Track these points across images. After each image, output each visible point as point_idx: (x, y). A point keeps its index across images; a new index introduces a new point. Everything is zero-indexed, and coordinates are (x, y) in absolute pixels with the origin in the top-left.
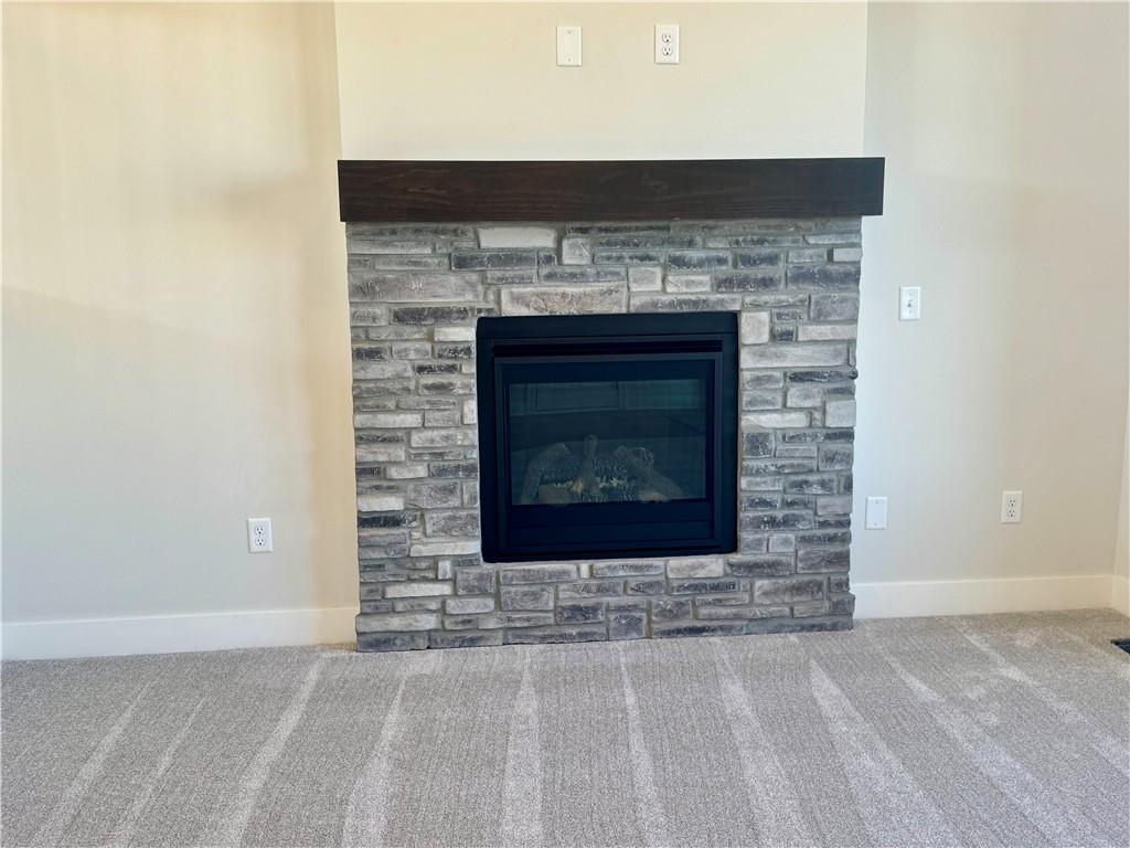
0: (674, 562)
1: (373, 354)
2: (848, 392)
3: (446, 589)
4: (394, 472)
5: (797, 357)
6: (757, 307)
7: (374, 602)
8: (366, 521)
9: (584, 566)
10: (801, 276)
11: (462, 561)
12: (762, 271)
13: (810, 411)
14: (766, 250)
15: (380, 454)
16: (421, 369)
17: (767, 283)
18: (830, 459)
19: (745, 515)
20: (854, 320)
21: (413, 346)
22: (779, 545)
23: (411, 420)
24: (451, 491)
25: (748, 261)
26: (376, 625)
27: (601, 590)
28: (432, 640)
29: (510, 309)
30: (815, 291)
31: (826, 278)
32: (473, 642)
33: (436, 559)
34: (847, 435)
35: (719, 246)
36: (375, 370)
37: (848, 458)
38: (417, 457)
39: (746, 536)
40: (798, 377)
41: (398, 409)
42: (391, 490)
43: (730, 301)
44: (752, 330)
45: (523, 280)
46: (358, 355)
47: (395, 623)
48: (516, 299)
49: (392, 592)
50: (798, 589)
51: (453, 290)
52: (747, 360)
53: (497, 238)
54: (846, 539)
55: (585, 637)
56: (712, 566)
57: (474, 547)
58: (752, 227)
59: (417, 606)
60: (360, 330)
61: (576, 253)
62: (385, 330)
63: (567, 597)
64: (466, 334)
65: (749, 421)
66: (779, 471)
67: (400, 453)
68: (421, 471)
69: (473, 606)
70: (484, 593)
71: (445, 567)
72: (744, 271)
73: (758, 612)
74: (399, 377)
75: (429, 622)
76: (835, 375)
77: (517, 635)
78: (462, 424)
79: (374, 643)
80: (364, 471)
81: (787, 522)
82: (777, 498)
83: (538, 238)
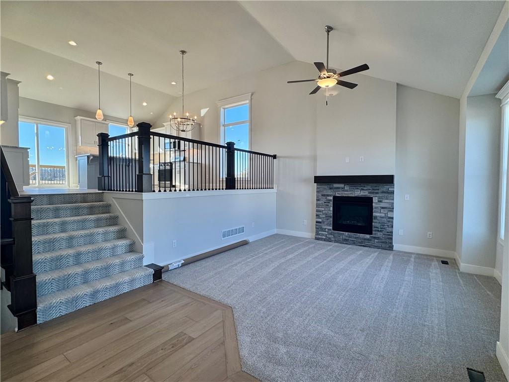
0: (361, 235)
1: (319, 200)
2: (393, 211)
3: (327, 233)
4: (320, 216)
5: (382, 205)
6: (376, 197)
7: (317, 233)
8: (317, 222)
9: (347, 233)
10: (383, 192)
11: (330, 230)
12: (376, 191)
13: (385, 213)
14: (377, 188)
15: (319, 213)
16: (325, 202)
17: (377, 193)
18: (389, 222)
19: (374, 229)
20: (393, 200)
21: (324, 199)
22: (379, 234)
23: (323, 209)
24: (328, 219)
25: (373, 189)
26: (317, 236)
27: (349, 237)
28: (325, 240)
29: (337, 195)
30: (386, 195)
31: (388, 193)
32: (330, 241)
33: (326, 229)
34: (392, 218)
35: (369, 187)
36: (319, 202)
37: (392, 222)
38: (323, 214)
39: (374, 232)
40: (382, 208)
41: (322, 208)
42: (320, 218)
43: (372, 196)
44: (375, 200)
45: (339, 191)
46: (317, 200)
47: (320, 237)
48: (339, 194)
49: (320, 232)
50: (383, 242)
51: (330, 192)
52: (374, 205)
53: (336, 185)
54: (392, 235)
55: (346, 244)
56: (368, 236)
57: (331, 228)
58: (375, 185)
59: (323, 235)
60: (317, 197)
61: (347, 188)
62: (320, 197)
63: (344, 237)
64: (332, 198)
65: (374, 214)
66: (379, 223)
67: (321, 213)
68: (324, 216)
69: (330, 236)
70: (332, 234)
72: (373, 191)
73: (375, 245)
74: (322, 203)
75: (324, 237)
76: (389, 208)
77: (336, 241)
78: (330, 210)
79: (317, 239)
80: (317, 215)
81: (381, 231)
82: (379, 227)
83: (342, 186)
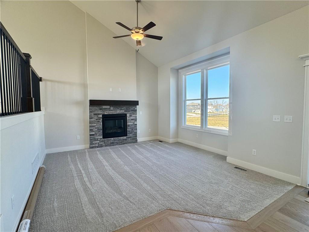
0: (121, 137)
1: (92, 118)
2: (136, 121)
3: (99, 142)
4: (94, 130)
5: (132, 118)
6: (128, 113)
7: (91, 143)
8: (90, 135)
9: (113, 138)
10: (132, 111)
11: (100, 139)
12: (129, 110)
13: (133, 122)
14: (129, 108)
15: (92, 128)
16: (96, 120)
17: (129, 111)
18: (135, 127)
19: (128, 132)
20: (136, 114)
21: (96, 117)
22: (131, 135)
23: (95, 125)
24: (99, 132)
25: (127, 109)
26: (92, 146)
27: (115, 141)
28: (98, 147)
29: (105, 114)
30: (133, 112)
31: (134, 111)
32: (102, 147)
33: (98, 139)
34: (136, 125)
35: (125, 108)
36: (92, 120)
37: (137, 127)
38: (96, 128)
39: (128, 134)
40: (132, 120)
41: (94, 123)
42: (93, 132)
43: (126, 113)
44: (128, 115)
45: (107, 111)
46: (90, 118)
47: (94, 145)
48: (106, 113)
49: (93, 142)
50: (133, 139)
51: (100, 112)
52: (127, 118)
53: (104, 107)
54: (137, 134)
55: (113, 145)
56: (125, 137)
57: (102, 137)
58: (128, 106)
59: (96, 144)
60: (90, 116)
61: (112, 108)
62: (93, 116)
63: (111, 142)
64: (101, 116)
65: (128, 124)
66: (131, 128)
67: (94, 128)
68: (97, 130)
69: (102, 143)
70: (103, 142)
71: (99, 139)
72: (127, 110)
73: (129, 142)
74: (94, 120)
75: (97, 145)
76: (135, 119)
77: (106, 146)
78: (101, 125)
79: (91, 148)
80: (90, 130)
81: (132, 133)
82: (131, 131)
83: (108, 107)
